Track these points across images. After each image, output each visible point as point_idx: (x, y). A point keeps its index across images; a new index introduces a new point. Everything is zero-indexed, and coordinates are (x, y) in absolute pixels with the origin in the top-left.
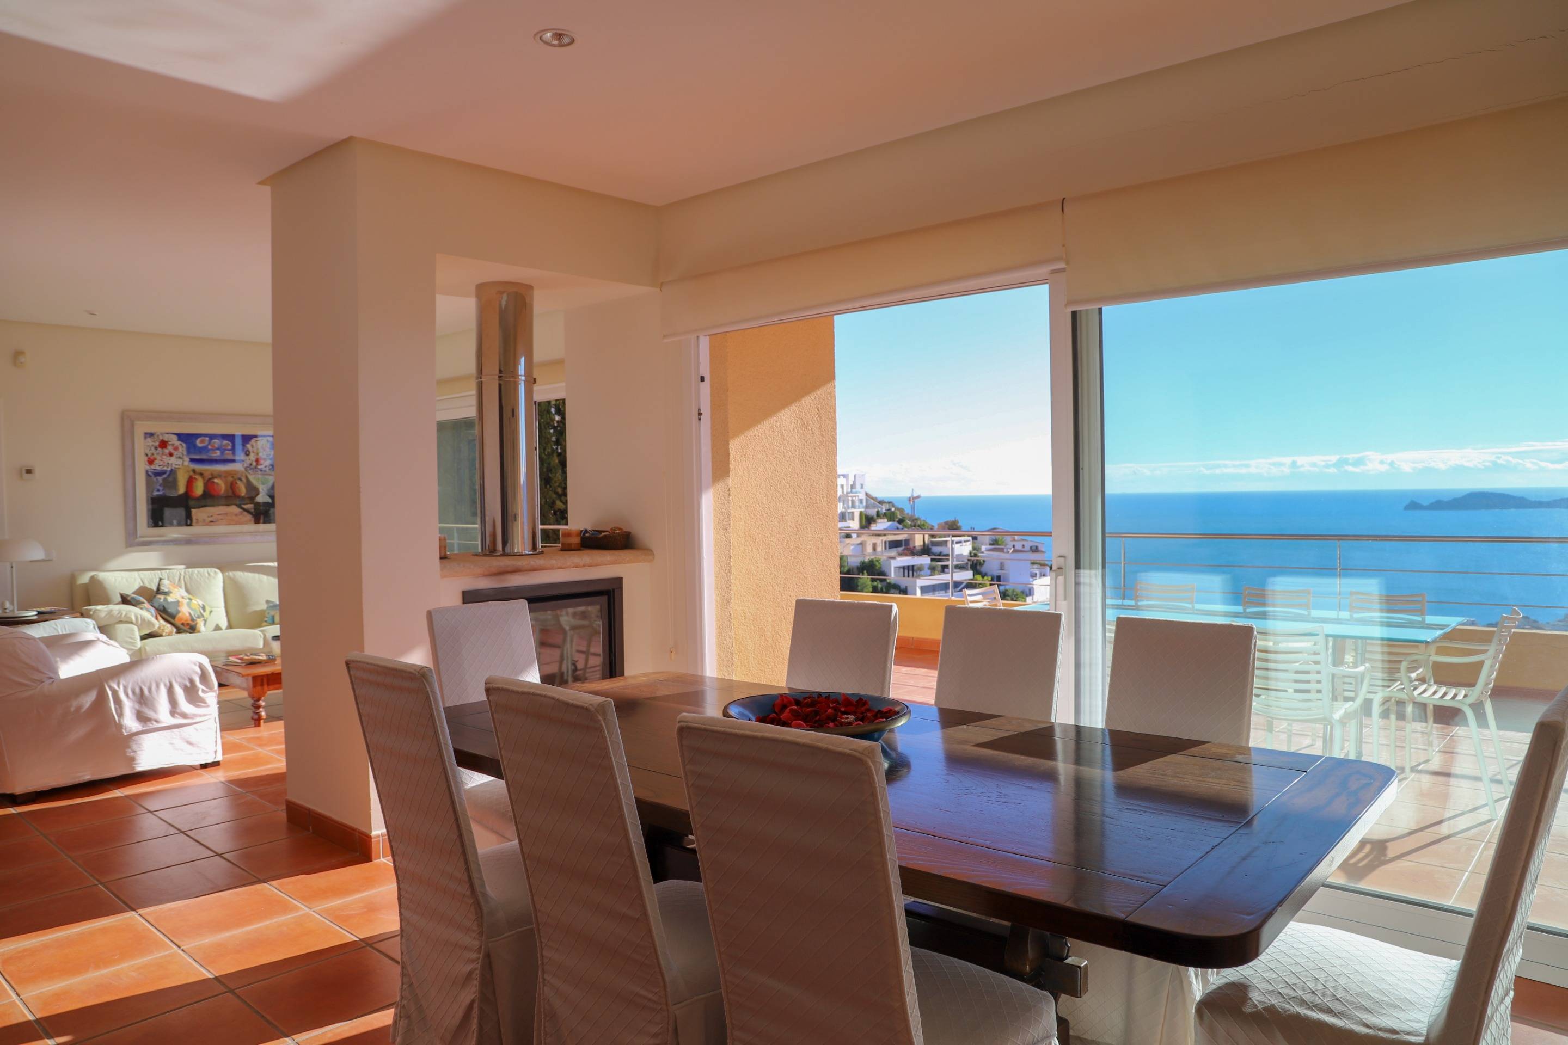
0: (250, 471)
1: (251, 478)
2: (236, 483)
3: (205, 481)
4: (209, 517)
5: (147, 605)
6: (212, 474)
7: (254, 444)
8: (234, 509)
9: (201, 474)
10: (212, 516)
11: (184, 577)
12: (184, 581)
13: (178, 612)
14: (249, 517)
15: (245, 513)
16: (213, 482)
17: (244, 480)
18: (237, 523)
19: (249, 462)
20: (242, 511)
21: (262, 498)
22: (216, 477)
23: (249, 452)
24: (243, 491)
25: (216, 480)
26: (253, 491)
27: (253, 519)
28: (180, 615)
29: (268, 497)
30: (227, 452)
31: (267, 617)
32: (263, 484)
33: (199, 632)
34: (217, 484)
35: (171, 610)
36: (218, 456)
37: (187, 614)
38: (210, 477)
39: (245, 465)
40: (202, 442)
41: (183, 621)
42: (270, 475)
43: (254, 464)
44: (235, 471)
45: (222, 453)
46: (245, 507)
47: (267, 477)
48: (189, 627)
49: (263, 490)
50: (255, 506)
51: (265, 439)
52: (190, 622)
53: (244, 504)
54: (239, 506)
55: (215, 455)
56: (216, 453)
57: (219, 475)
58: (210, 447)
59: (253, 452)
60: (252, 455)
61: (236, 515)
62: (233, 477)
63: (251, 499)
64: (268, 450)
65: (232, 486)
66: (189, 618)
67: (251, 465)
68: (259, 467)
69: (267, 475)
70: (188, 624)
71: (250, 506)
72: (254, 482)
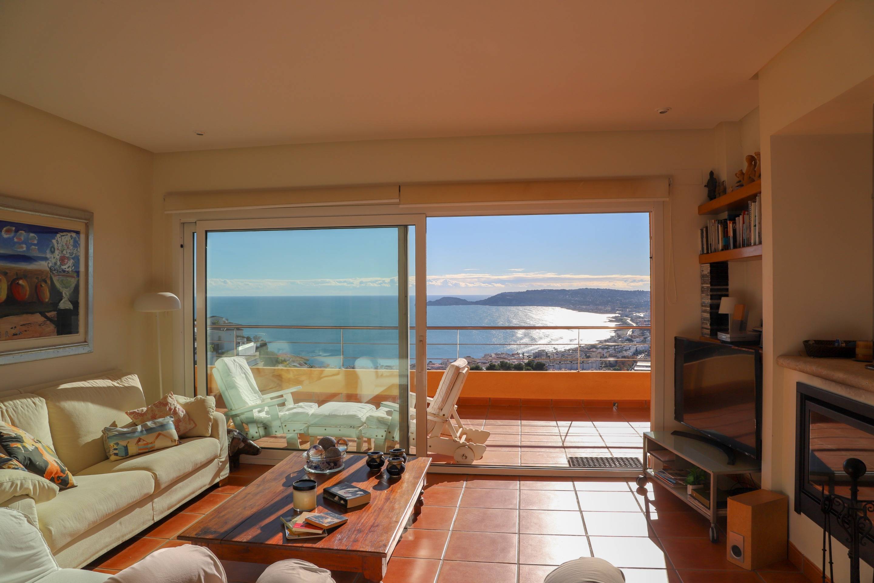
0: (54, 272)
1: (55, 279)
2: (41, 286)
3: (10, 283)
4: (12, 328)
5: (15, 462)
6: (17, 274)
7: (59, 240)
8: (38, 318)
9: (5, 274)
10: (15, 327)
11: (7, 411)
12: (10, 417)
13: (46, 463)
14: (51, 327)
15: (48, 322)
16: (18, 283)
17: (49, 282)
18: (41, 335)
19: (54, 261)
20: (46, 320)
21: (65, 304)
22: (21, 279)
23: (54, 249)
24: (47, 296)
25: (21, 282)
26: (57, 295)
27: (56, 330)
28: (49, 467)
29: (70, 303)
30: (33, 247)
31: (115, 449)
32: (66, 288)
33: (73, 486)
34: (22, 286)
35: (38, 462)
36: (24, 251)
37: (55, 464)
38: (15, 277)
39: (50, 265)
40: (8, 231)
41: (53, 475)
42: (72, 277)
43: (59, 263)
44: (40, 271)
45: (28, 248)
46: (48, 314)
47: (69, 279)
48: (60, 481)
49: (65, 293)
50: (57, 314)
51: (69, 234)
52: (62, 474)
53: (48, 312)
54: (43, 314)
55: (21, 250)
56: (22, 248)
57: (25, 275)
58: (15, 240)
59: (58, 249)
60: (57, 252)
61: (40, 325)
62: (37, 278)
63: (54, 305)
64: (71, 248)
65: (37, 289)
66: (58, 468)
67: (56, 264)
68: (63, 267)
69: (69, 276)
70: (59, 477)
71: (52, 314)
72: (58, 285)
